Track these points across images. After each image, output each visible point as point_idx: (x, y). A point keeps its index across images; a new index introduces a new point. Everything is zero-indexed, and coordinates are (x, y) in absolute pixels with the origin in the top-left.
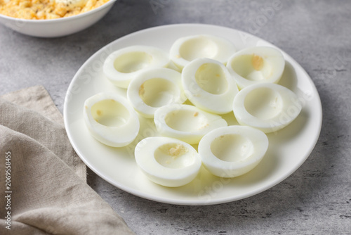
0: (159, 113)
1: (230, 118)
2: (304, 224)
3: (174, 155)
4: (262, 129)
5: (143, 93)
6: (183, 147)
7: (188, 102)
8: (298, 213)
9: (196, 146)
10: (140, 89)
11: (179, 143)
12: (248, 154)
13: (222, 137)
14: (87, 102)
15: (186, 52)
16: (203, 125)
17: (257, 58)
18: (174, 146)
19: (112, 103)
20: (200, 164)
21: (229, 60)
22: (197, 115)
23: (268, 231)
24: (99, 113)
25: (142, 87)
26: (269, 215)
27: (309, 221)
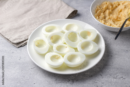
0: (55, 46)
1: (76, 49)
2: (102, 79)
3: (57, 58)
4: (85, 54)
5: (52, 39)
6: (60, 56)
7: (65, 43)
8: (100, 76)
9: (63, 57)
10: (51, 38)
11: (59, 55)
12: (78, 61)
13: (72, 55)
14: (34, 40)
15: (68, 28)
16: (67, 51)
17: (89, 32)
18: (57, 56)
19: (42, 41)
20: (63, 62)
21: (80, 32)
22: (66, 47)
23: (91, 81)
24: (38, 43)
25: (52, 37)
26: (92, 76)
27: (103, 79)
